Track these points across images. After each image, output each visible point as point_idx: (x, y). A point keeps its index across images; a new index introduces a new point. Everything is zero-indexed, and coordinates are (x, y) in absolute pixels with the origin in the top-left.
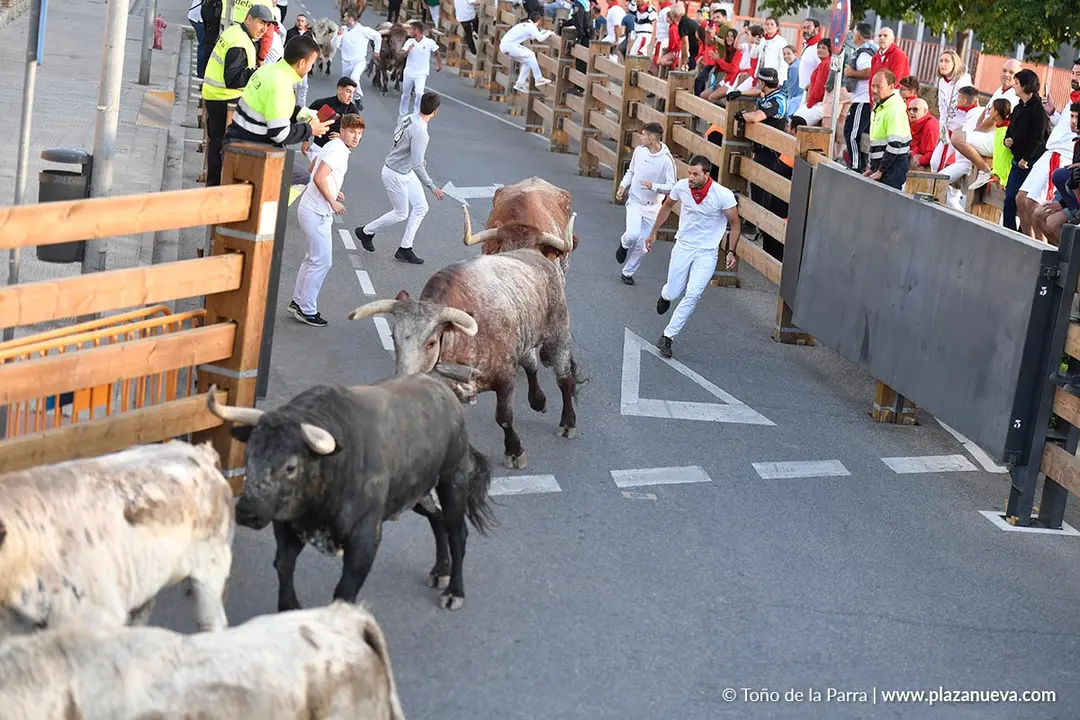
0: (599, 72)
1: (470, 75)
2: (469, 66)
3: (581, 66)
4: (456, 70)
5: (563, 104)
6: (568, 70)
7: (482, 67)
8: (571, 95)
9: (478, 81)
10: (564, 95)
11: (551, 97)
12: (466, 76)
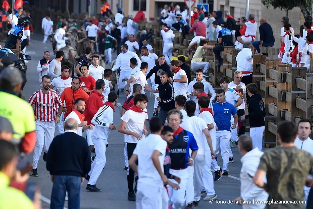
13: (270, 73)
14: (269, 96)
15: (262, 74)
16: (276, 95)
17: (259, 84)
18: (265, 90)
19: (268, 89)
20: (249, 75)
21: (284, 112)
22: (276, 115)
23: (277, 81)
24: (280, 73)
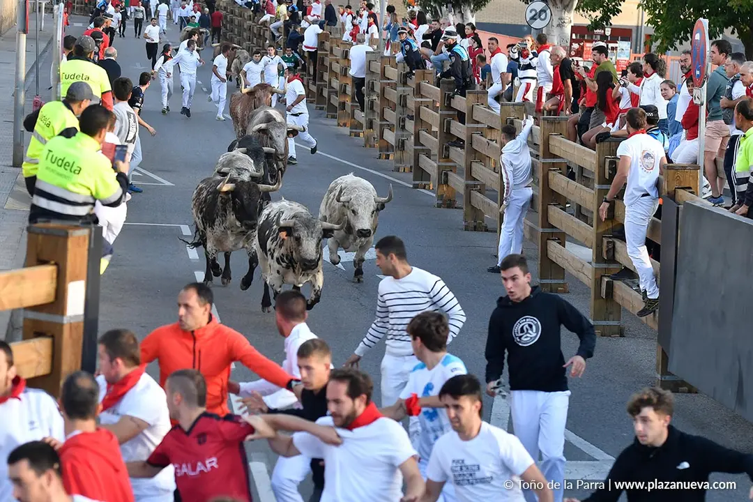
0: (478, 122)
1: (361, 134)
2: (360, 126)
3: (461, 117)
4: (346, 130)
5: (447, 157)
6: (449, 123)
7: (371, 125)
8: (455, 148)
9: (367, 140)
10: (447, 149)
11: (435, 151)
12: (357, 135)
13: (334, 49)
14: (331, 70)
15: (326, 51)
16: (338, 71)
17: (323, 60)
18: (328, 65)
19: (331, 64)
20: (314, 50)
21: (345, 86)
22: (338, 89)
23: (339, 57)
24: (342, 50)
